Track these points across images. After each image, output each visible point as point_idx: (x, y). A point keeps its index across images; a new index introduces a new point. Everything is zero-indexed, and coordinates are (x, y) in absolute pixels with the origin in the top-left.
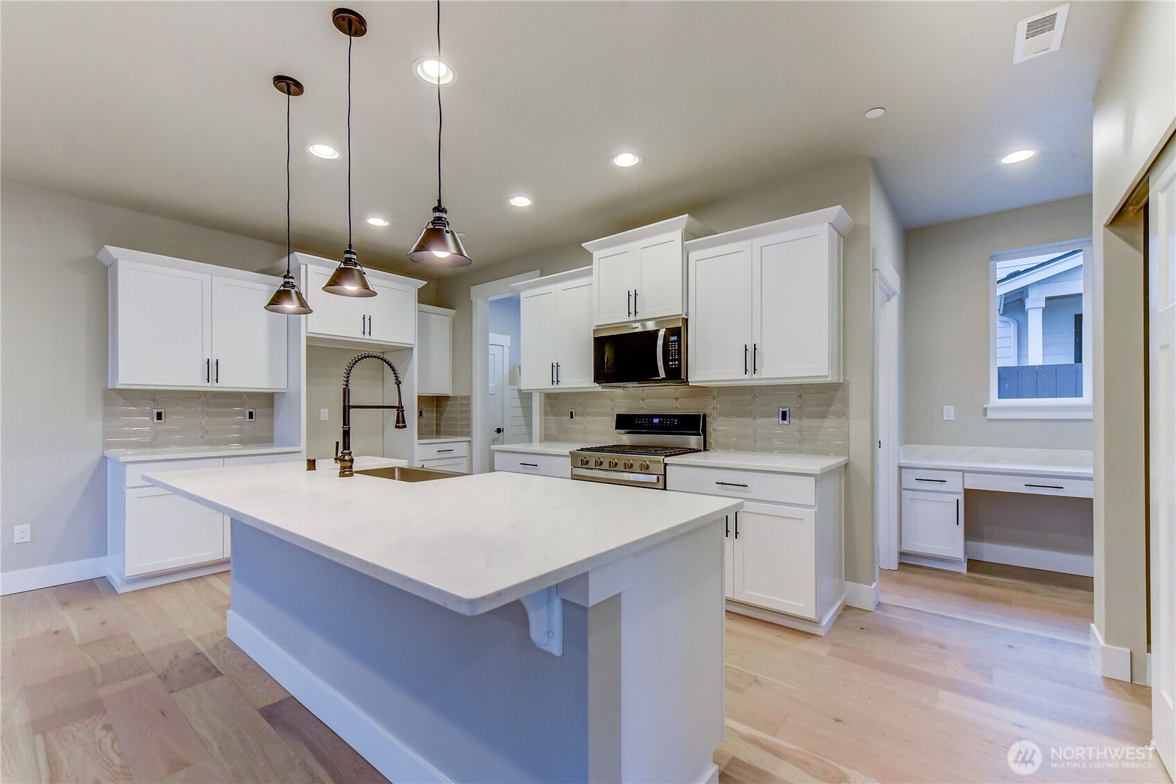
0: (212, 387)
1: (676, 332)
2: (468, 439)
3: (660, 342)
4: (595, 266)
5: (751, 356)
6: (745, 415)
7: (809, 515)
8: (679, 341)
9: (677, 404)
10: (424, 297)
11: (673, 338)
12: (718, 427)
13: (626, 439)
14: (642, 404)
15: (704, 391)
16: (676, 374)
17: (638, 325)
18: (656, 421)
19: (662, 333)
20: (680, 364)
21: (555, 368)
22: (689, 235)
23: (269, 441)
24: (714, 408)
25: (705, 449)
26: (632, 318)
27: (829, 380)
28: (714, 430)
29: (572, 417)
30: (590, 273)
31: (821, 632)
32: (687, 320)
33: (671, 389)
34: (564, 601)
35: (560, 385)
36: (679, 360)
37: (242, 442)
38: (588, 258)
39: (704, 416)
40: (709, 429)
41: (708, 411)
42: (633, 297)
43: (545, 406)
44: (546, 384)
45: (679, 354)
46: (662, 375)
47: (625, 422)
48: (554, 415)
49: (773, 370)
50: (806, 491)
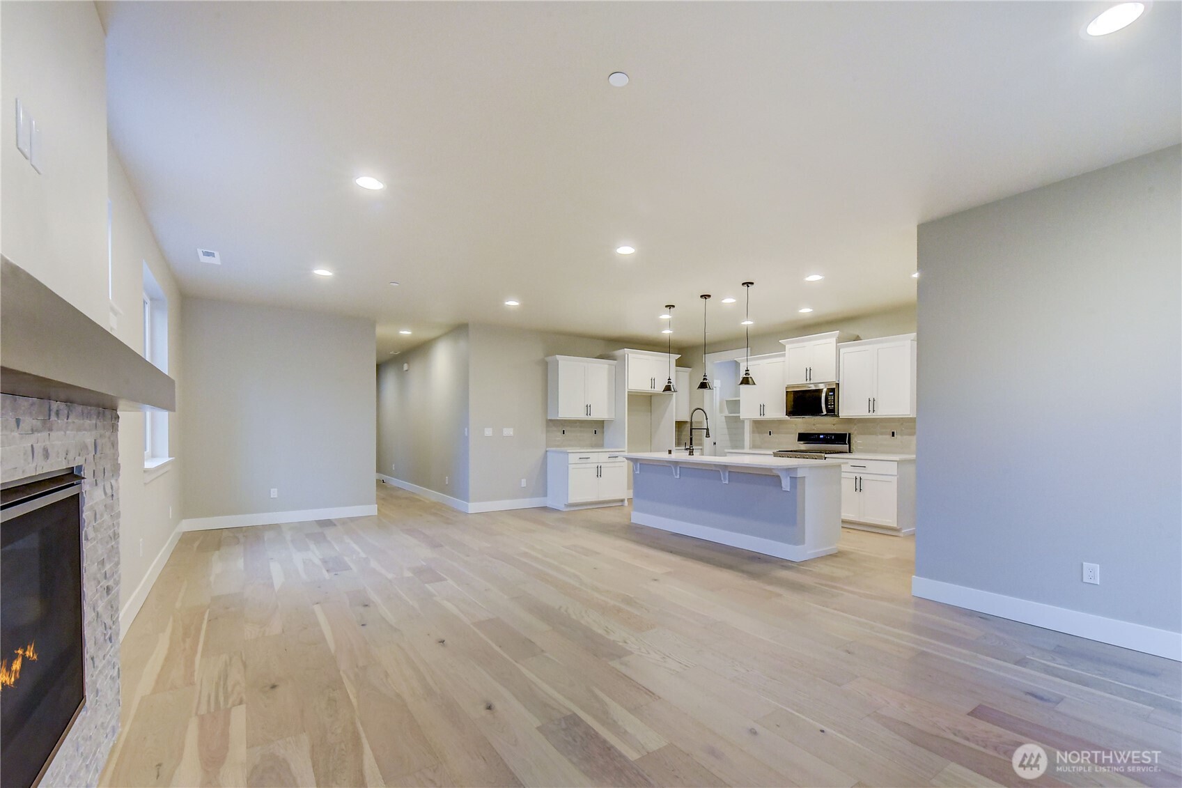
0: (589, 418)
1: (833, 390)
2: (700, 447)
3: (823, 395)
4: (787, 352)
5: (872, 404)
6: (870, 434)
7: (895, 479)
8: (834, 395)
9: (834, 427)
10: (679, 363)
11: (830, 394)
12: (857, 441)
13: (803, 446)
14: (813, 427)
15: (849, 421)
16: (832, 412)
17: (811, 385)
18: (821, 436)
19: (825, 390)
20: (834, 407)
21: (762, 407)
22: (839, 340)
23: (602, 446)
24: (855, 430)
25: (850, 452)
26: (808, 382)
27: (911, 416)
28: (855, 442)
29: (770, 434)
30: (784, 355)
31: (901, 535)
32: (838, 384)
33: (829, 419)
34: (791, 477)
35: (765, 417)
36: (834, 405)
37: (592, 446)
38: (783, 348)
39: (850, 434)
40: (853, 441)
41: (851, 432)
42: (809, 371)
43: (753, 428)
44: (757, 416)
45: (834, 402)
46: (825, 413)
47: (803, 437)
48: (759, 433)
49: (883, 412)
50: (893, 468)
